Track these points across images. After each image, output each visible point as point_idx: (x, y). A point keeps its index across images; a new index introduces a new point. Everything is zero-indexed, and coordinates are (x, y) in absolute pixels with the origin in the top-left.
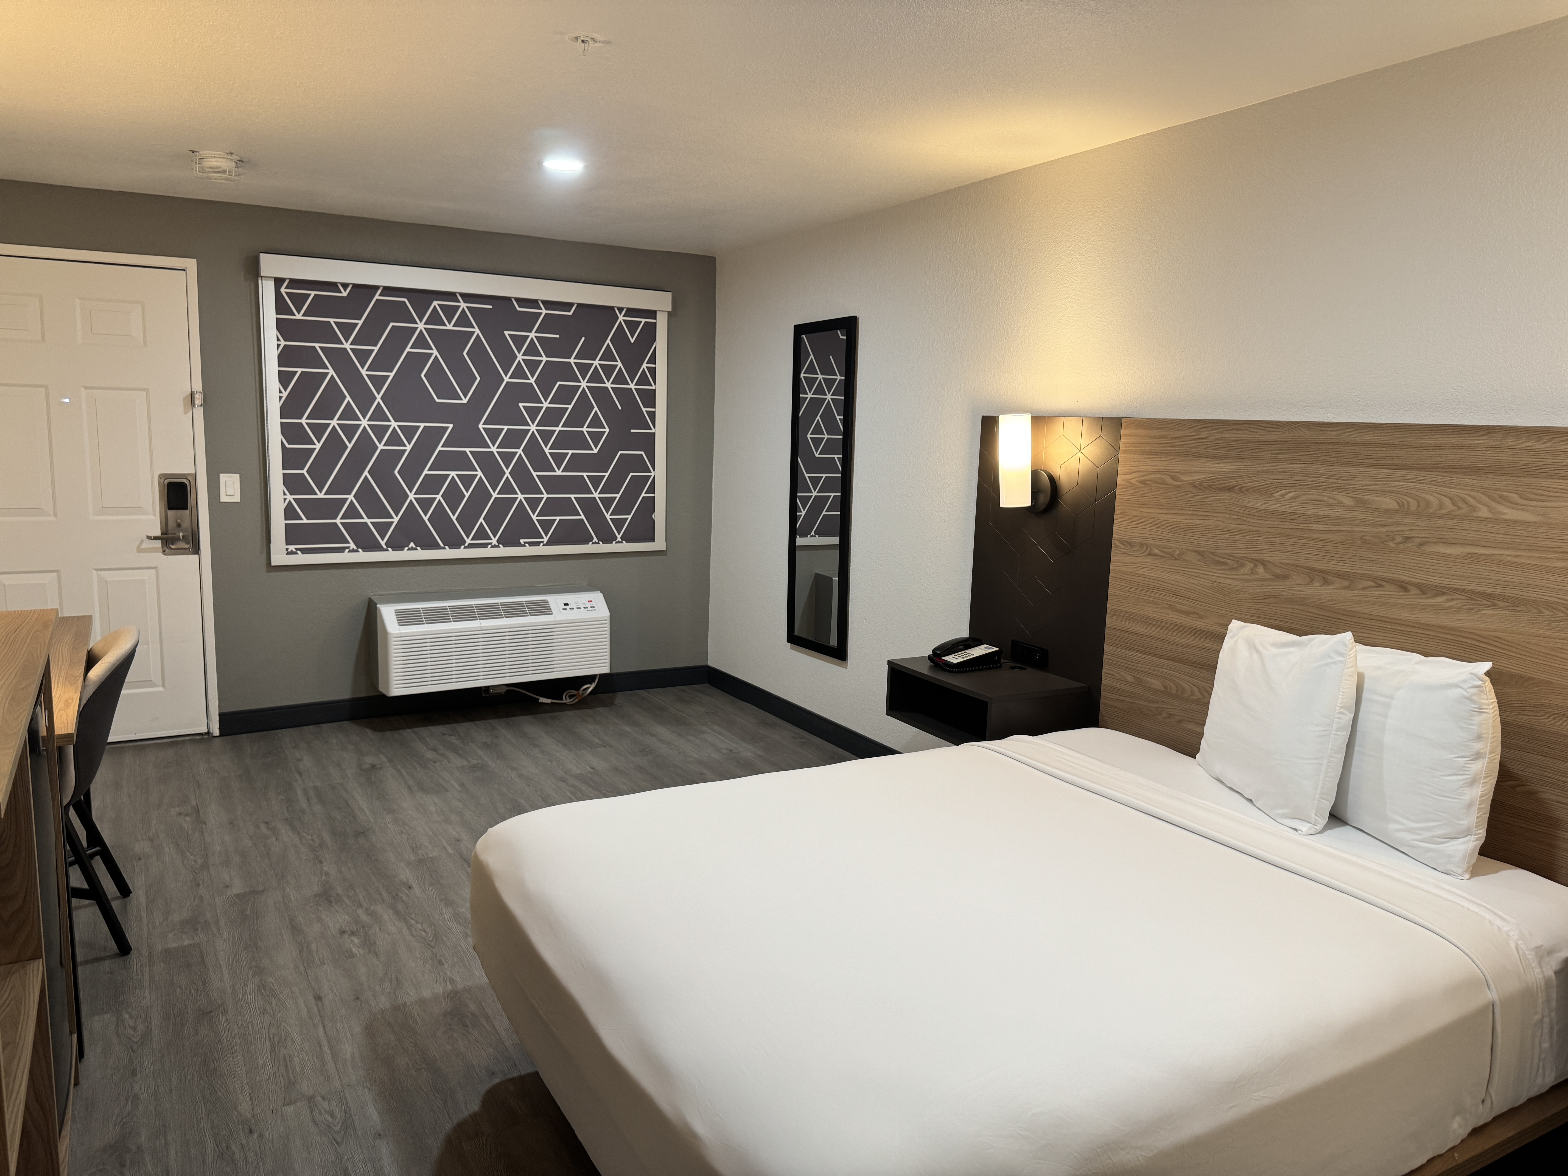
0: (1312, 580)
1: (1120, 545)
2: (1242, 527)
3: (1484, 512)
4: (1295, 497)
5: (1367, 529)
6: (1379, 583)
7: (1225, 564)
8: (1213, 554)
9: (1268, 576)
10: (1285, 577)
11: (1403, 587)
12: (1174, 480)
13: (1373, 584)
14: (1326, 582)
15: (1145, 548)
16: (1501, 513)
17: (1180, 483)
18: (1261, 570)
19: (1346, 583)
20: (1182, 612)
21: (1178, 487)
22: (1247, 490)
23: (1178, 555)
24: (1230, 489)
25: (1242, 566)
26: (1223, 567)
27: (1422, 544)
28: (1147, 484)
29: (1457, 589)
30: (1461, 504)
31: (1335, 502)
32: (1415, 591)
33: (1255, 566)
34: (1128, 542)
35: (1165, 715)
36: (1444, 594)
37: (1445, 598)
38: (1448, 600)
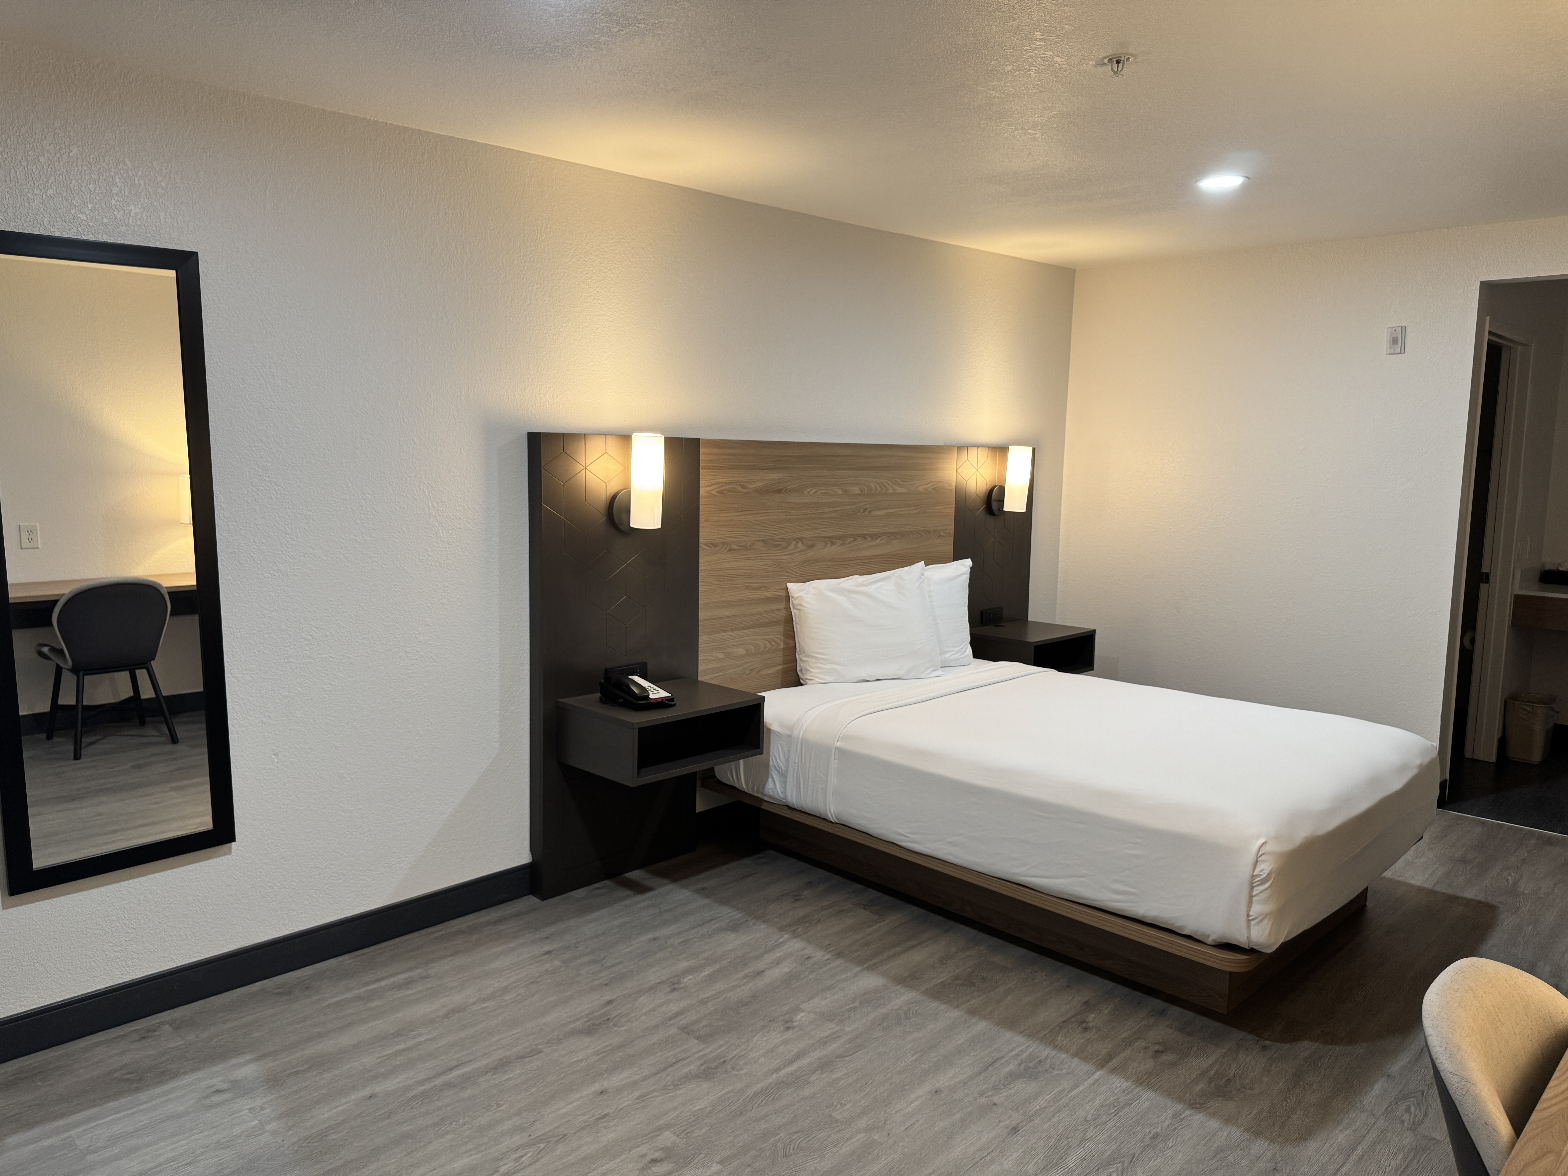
0: (826, 544)
1: (707, 548)
2: (788, 517)
3: (891, 491)
4: (817, 492)
5: (848, 507)
6: (855, 537)
7: (780, 545)
8: (773, 540)
9: (804, 548)
10: (813, 546)
11: (864, 537)
12: (743, 488)
13: (852, 539)
14: (833, 544)
15: (726, 546)
16: (896, 490)
17: (748, 490)
18: (800, 544)
19: (841, 542)
20: (755, 589)
21: (746, 493)
22: (790, 491)
23: (750, 546)
24: (779, 491)
25: (789, 544)
26: (779, 548)
27: (870, 512)
28: (724, 494)
29: (883, 533)
30: (883, 487)
31: (833, 493)
32: (869, 539)
33: (797, 542)
34: (712, 544)
35: (748, 672)
36: (879, 537)
37: (880, 539)
38: (881, 540)
